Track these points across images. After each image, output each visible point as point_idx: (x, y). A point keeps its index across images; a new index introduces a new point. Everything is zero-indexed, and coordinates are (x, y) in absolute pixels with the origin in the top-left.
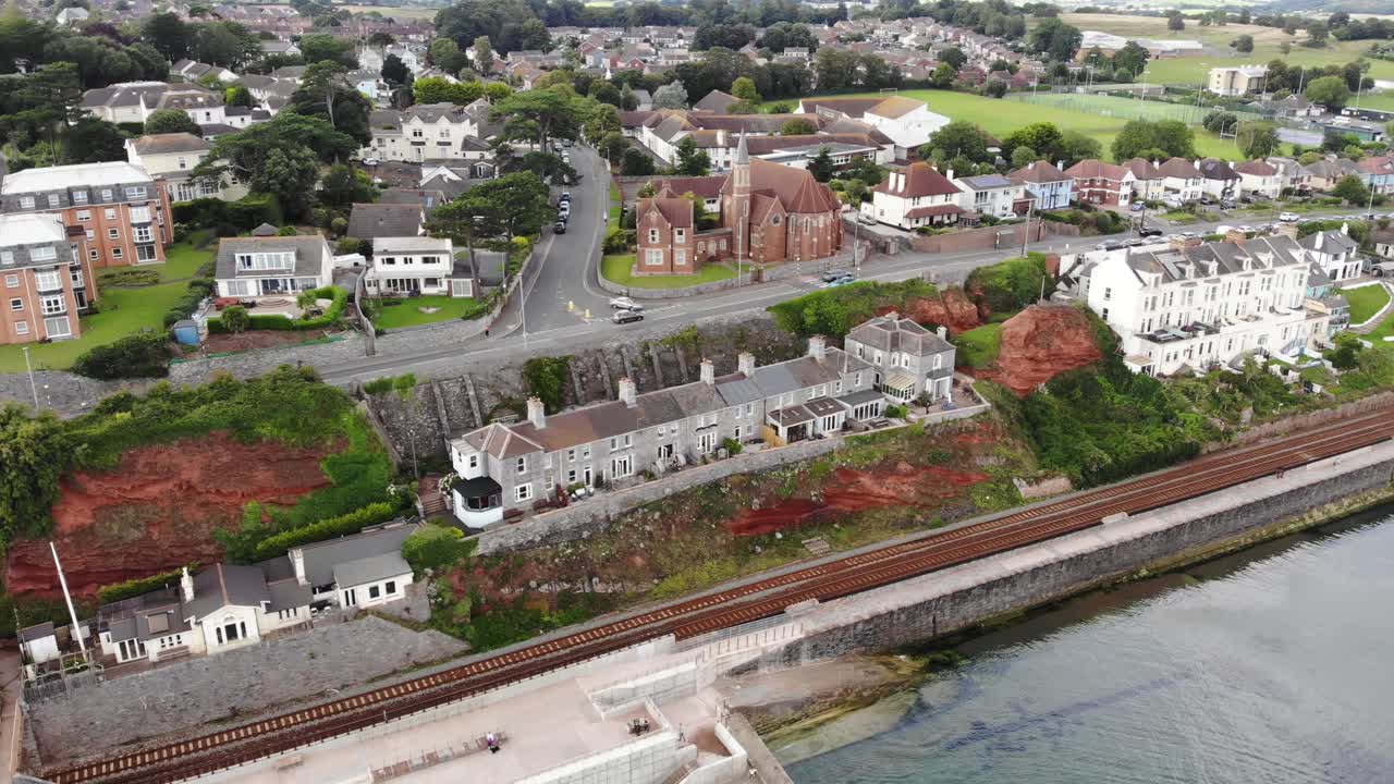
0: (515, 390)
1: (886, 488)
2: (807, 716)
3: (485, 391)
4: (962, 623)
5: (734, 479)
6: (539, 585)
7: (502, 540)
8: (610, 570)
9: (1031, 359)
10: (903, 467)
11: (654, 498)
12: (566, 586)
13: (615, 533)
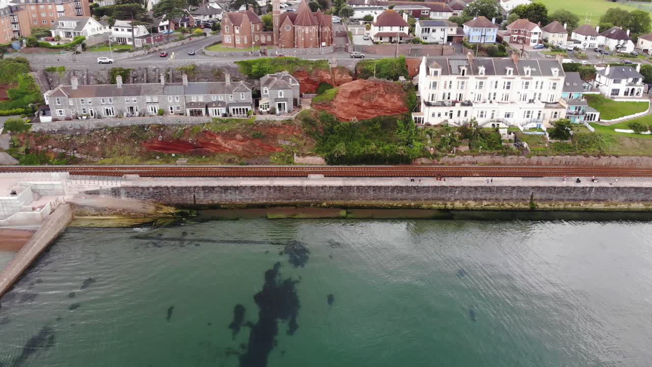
0: (104, 78)
1: (228, 145)
2: (101, 215)
3: (92, 77)
4: (210, 202)
5: (154, 126)
6: (52, 148)
7: (42, 128)
8: (83, 149)
9: (358, 105)
10: (239, 136)
11: (112, 126)
12: (64, 151)
13: (91, 136)
